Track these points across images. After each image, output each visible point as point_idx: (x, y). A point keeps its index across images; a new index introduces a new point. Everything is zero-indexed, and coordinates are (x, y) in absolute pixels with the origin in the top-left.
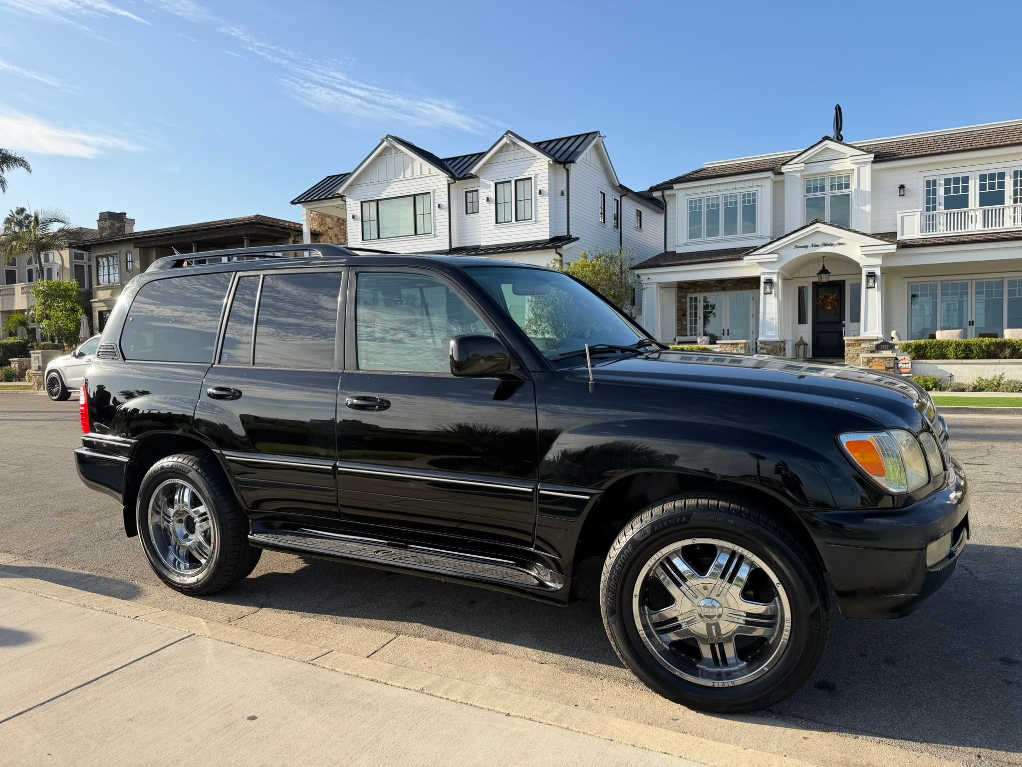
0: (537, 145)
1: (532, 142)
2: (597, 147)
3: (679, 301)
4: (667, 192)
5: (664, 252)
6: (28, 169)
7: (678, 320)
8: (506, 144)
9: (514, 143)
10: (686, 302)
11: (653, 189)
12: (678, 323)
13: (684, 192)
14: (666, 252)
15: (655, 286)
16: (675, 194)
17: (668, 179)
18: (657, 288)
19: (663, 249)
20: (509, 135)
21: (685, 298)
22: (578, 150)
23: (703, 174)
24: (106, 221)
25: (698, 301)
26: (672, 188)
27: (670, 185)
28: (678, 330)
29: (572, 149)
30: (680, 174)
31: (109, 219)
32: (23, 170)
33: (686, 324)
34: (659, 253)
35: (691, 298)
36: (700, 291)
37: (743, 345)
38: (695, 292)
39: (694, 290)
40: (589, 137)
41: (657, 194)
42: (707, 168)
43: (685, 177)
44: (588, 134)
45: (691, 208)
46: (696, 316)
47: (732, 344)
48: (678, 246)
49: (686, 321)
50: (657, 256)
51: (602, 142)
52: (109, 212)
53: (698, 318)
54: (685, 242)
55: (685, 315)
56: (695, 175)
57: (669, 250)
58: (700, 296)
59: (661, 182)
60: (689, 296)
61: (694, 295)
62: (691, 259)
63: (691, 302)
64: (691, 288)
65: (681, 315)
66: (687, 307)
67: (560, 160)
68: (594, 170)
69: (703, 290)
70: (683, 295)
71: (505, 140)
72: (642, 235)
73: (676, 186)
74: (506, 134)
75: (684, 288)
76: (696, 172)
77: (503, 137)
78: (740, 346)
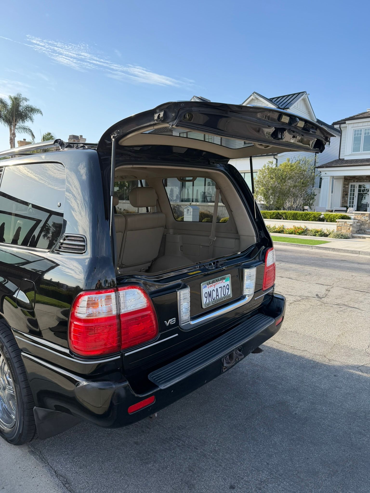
0: (271, 100)
1: (269, 98)
2: (304, 100)
3: (344, 187)
4: (342, 125)
5: (338, 158)
6: (41, 113)
7: (343, 197)
8: (253, 99)
9: (257, 99)
10: (348, 188)
11: (335, 124)
12: (343, 199)
13: (352, 125)
14: (339, 159)
15: (329, 178)
16: (346, 127)
17: (344, 118)
18: (330, 179)
19: (338, 156)
20: (254, 94)
21: (348, 185)
22: (291, 102)
23: (365, 115)
24: (71, 139)
25: (355, 187)
26: (345, 123)
27: (344, 122)
28: (342, 203)
29: (289, 102)
30: (352, 115)
31: (73, 138)
32: (39, 115)
33: (347, 200)
34: (337, 159)
35: (352, 185)
36: (357, 182)
37: (368, 215)
38: (354, 182)
39: (353, 180)
40: (300, 94)
41: (336, 126)
42: (369, 112)
43: (355, 116)
44: (300, 93)
45: (355, 134)
46: (353, 195)
47: (362, 214)
48: (346, 156)
49: (348, 198)
50: (333, 161)
51: (308, 97)
52: (73, 135)
53: (354, 197)
54: (350, 153)
55: (347, 195)
56: (361, 116)
57: (341, 158)
58: (357, 184)
59: (340, 120)
60: (350, 184)
61: (353, 184)
62: (351, 163)
63: (351, 187)
64: (351, 180)
65: (345, 194)
66: (348, 190)
67: (281, 107)
68: (303, 113)
69: (359, 181)
70: (347, 183)
71: (252, 97)
72: (330, 149)
73: (347, 122)
74: (253, 94)
75: (347, 179)
76: (362, 114)
77: (251, 95)
78: (366, 215)
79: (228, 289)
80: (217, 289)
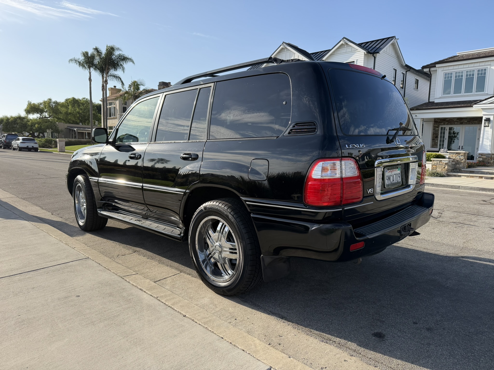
0: (360, 45)
1: (358, 43)
2: (393, 45)
3: (434, 129)
4: (432, 69)
5: (428, 101)
6: (133, 62)
7: (432, 140)
8: (342, 44)
9: (347, 44)
10: (438, 130)
11: (424, 67)
12: (432, 141)
13: (442, 69)
14: (429, 102)
15: (419, 120)
16: (437, 70)
17: (433, 62)
18: (421, 121)
19: (428, 99)
20: (344, 39)
21: (438, 128)
22: (381, 47)
23: (455, 59)
24: (161, 86)
25: (446, 130)
26: (435, 67)
27: (434, 65)
28: (432, 145)
29: (378, 47)
30: (441, 59)
31: (162, 85)
32: (131, 63)
33: (437, 142)
34: (426, 102)
35: (442, 128)
36: (447, 124)
37: (463, 154)
38: (444, 124)
39: (444, 123)
40: (389, 39)
41: (426, 70)
42: (458, 55)
43: (444, 60)
44: (389, 38)
45: (445, 78)
46: (444, 138)
47: (456, 153)
48: (436, 98)
49: (438, 140)
50: (423, 104)
51: (397, 42)
52: (163, 82)
53: (445, 139)
54: (441, 96)
55: (437, 137)
56: (450, 60)
57: (430, 101)
58: (447, 127)
59: (429, 63)
60: (440, 126)
61: (443, 126)
62: (442, 106)
63: (442, 130)
64: (442, 122)
65: (435, 136)
66: (438, 133)
67: (371, 52)
68: (392, 58)
69: (449, 123)
70: (437, 126)
71: (342, 42)
72: (418, 93)
73: (437, 66)
74: (343, 39)
75: (438, 122)
76: (451, 58)
77: (341, 41)
78: (461, 154)
79: (399, 177)
80: (393, 175)
